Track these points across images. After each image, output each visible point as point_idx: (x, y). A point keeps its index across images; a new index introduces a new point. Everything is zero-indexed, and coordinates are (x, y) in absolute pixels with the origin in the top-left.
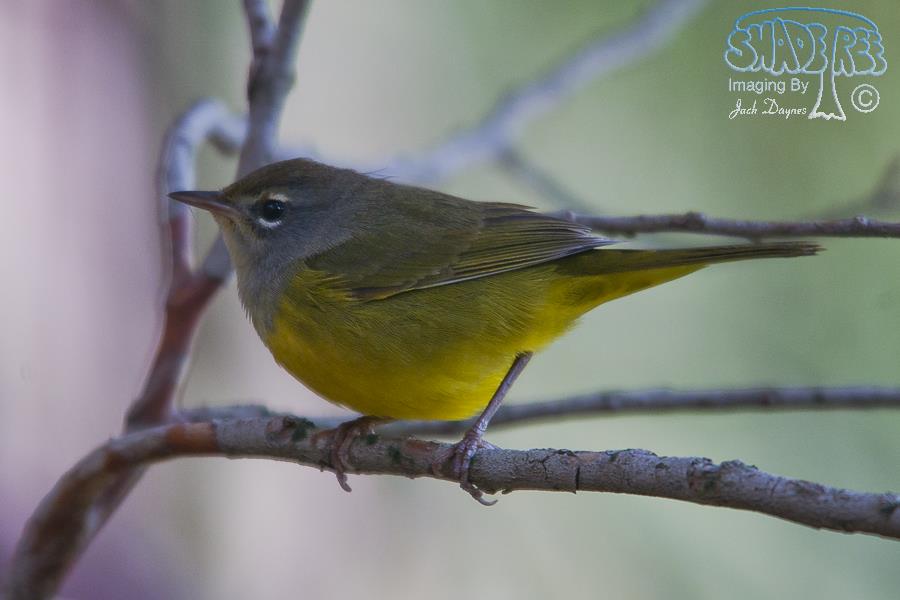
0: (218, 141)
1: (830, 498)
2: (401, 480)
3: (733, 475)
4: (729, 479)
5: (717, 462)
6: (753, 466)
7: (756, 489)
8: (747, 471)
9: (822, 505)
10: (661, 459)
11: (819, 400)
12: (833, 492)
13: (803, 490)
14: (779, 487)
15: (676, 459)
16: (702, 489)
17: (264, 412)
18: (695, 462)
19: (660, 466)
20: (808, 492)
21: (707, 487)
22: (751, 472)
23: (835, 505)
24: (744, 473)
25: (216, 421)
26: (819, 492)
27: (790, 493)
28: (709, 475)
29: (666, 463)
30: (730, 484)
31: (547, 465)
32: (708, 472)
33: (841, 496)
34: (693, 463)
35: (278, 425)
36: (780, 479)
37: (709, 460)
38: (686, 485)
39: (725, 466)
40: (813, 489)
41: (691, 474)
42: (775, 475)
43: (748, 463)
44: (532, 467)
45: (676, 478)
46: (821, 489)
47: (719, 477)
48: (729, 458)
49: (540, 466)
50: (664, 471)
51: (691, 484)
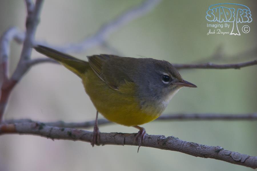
0: (17, 40)
1: (200, 147)
2: (71, 142)
3: (171, 140)
4: (170, 142)
5: (166, 137)
6: (177, 138)
7: (178, 145)
8: (175, 139)
9: (198, 150)
10: (149, 135)
11: (197, 117)
12: (201, 145)
13: (192, 145)
14: (185, 144)
15: (154, 136)
16: (162, 145)
17: (30, 121)
18: (160, 137)
19: (149, 138)
20: (193, 146)
21: (163, 144)
22: (176, 140)
23: (202, 149)
24: (174, 140)
25: (16, 124)
26: (197, 146)
27: (188, 146)
28: (164, 141)
29: (151, 137)
30: (170, 143)
31: (115, 137)
32: (163, 140)
33: (203, 147)
34: (159, 137)
35: (34, 125)
36: (185, 142)
37: (164, 136)
38: (157, 143)
39: (168, 138)
40: (195, 145)
41: (158, 140)
42: (184, 141)
43: (176, 137)
44: (111, 138)
45: (154, 142)
46: (198, 145)
47: (167, 141)
48: (170, 136)
49: (113, 137)
50: (150, 139)
51: (158, 143)
